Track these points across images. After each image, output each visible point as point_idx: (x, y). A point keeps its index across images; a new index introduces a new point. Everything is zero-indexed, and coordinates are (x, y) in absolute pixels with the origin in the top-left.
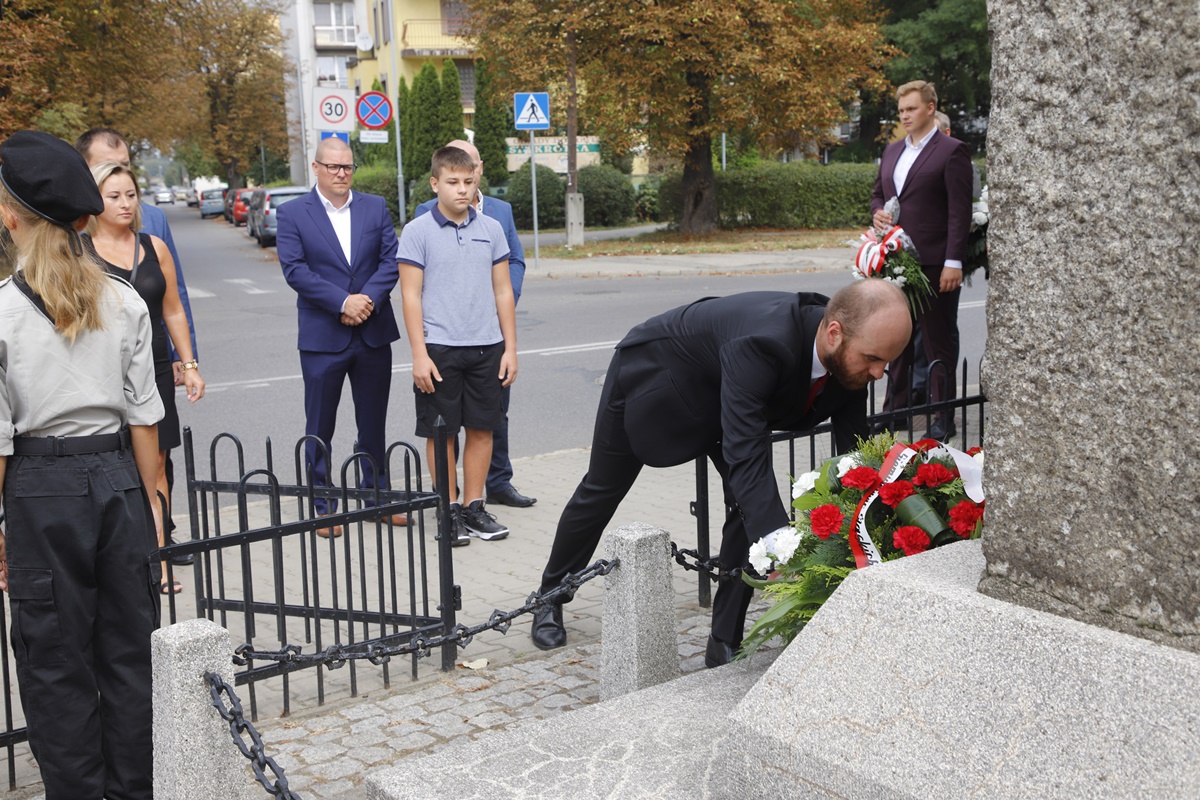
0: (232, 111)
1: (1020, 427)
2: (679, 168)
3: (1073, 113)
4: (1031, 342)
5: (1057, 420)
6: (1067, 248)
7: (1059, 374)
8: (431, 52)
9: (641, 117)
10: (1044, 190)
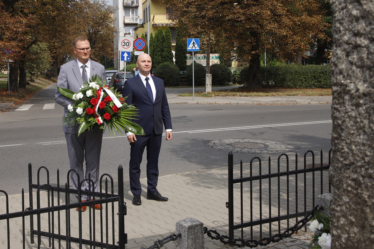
0: (95, 45)
1: (348, 202)
2: (248, 65)
3: (372, 51)
4: (352, 160)
5: (366, 201)
6: (370, 116)
7: (367, 178)
8: (162, 25)
9: (234, 47)
10: (359, 87)
